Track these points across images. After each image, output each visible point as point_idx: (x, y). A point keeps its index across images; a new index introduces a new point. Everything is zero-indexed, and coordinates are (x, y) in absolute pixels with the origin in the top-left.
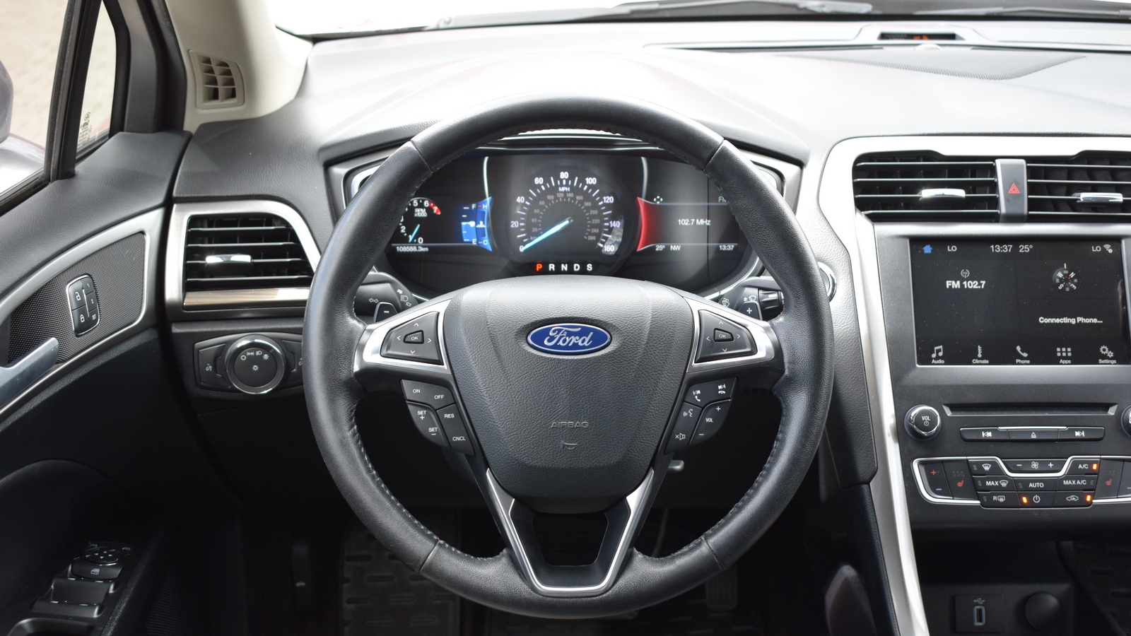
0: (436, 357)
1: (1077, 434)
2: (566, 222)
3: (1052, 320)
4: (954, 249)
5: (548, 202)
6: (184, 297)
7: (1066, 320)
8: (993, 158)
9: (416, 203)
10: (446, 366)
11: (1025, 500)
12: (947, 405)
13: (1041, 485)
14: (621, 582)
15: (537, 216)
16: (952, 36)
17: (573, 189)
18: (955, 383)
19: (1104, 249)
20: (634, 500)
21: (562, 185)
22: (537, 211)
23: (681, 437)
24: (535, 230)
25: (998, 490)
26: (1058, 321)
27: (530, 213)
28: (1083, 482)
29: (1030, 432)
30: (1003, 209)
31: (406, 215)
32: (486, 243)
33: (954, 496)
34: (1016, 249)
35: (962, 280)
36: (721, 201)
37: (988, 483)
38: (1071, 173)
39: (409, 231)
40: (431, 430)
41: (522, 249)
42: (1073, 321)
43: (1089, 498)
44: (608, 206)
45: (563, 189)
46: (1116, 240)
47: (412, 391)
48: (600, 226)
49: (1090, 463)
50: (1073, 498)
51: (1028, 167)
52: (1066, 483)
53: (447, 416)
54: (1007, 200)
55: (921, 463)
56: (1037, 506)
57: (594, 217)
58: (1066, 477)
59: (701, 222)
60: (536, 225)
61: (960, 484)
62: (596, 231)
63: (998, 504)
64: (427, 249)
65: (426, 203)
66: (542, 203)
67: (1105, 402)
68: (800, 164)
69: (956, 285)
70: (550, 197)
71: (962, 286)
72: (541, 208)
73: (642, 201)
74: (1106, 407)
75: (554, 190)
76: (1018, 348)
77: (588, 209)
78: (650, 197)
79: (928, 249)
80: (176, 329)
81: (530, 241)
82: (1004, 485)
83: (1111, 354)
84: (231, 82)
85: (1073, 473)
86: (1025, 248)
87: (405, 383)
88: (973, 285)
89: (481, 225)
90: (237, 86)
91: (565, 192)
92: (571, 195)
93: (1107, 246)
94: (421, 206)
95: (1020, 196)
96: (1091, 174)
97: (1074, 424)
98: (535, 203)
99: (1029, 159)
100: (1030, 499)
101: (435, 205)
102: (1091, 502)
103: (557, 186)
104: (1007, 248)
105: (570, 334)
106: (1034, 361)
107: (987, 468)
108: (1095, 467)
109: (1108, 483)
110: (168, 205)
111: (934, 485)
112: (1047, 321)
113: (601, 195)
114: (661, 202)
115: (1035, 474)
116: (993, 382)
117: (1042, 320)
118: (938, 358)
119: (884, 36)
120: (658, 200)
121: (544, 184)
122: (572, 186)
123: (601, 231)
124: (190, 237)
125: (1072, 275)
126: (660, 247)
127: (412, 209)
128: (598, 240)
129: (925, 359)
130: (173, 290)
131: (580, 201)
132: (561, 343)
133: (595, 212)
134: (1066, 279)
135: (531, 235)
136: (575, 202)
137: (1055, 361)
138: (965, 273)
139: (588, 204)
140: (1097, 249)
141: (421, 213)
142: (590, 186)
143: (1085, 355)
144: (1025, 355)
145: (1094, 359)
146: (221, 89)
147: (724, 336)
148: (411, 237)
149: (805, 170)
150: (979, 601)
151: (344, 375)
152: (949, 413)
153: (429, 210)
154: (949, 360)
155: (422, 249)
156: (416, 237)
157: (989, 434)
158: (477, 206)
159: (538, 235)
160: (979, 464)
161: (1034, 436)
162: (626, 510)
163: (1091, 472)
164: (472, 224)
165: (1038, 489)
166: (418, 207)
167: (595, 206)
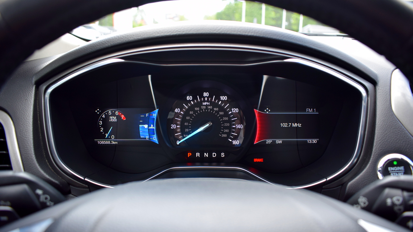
2: (207, 125)
5: (195, 112)
9: (110, 113)
15: (188, 121)
17: (212, 104)
21: (204, 101)
22: (188, 118)
24: (187, 130)
27: (184, 120)
31: (104, 120)
32: (155, 139)
36: (308, 111)
39: (106, 131)
41: (178, 143)
44: (235, 115)
45: (205, 103)
48: (230, 128)
57: (226, 122)
59: (295, 125)
60: (187, 127)
62: (227, 131)
64: (117, 143)
65: (117, 113)
66: (191, 113)
70: (196, 109)
72: (191, 116)
73: (256, 111)
75: (199, 104)
77: (222, 116)
78: (262, 109)
81: (184, 138)
89: (152, 127)
91: (206, 105)
92: (210, 107)
94: (113, 115)
98: (187, 113)
101: (122, 114)
103: (201, 102)
113: (230, 107)
114: (269, 112)
120: (267, 111)
121: (193, 100)
122: (211, 102)
123: (230, 131)
126: (269, 141)
127: (107, 116)
128: (228, 137)
131: (216, 111)
133: (226, 119)
135: (184, 133)
136: (213, 112)
139: (221, 113)
141: (113, 119)
142: (223, 102)
148: (107, 135)
149: (378, 88)
153: (118, 117)
155: (114, 143)
156: (110, 135)
158: (149, 115)
159: (189, 133)
164: (146, 126)
166: (111, 115)
167: (226, 114)
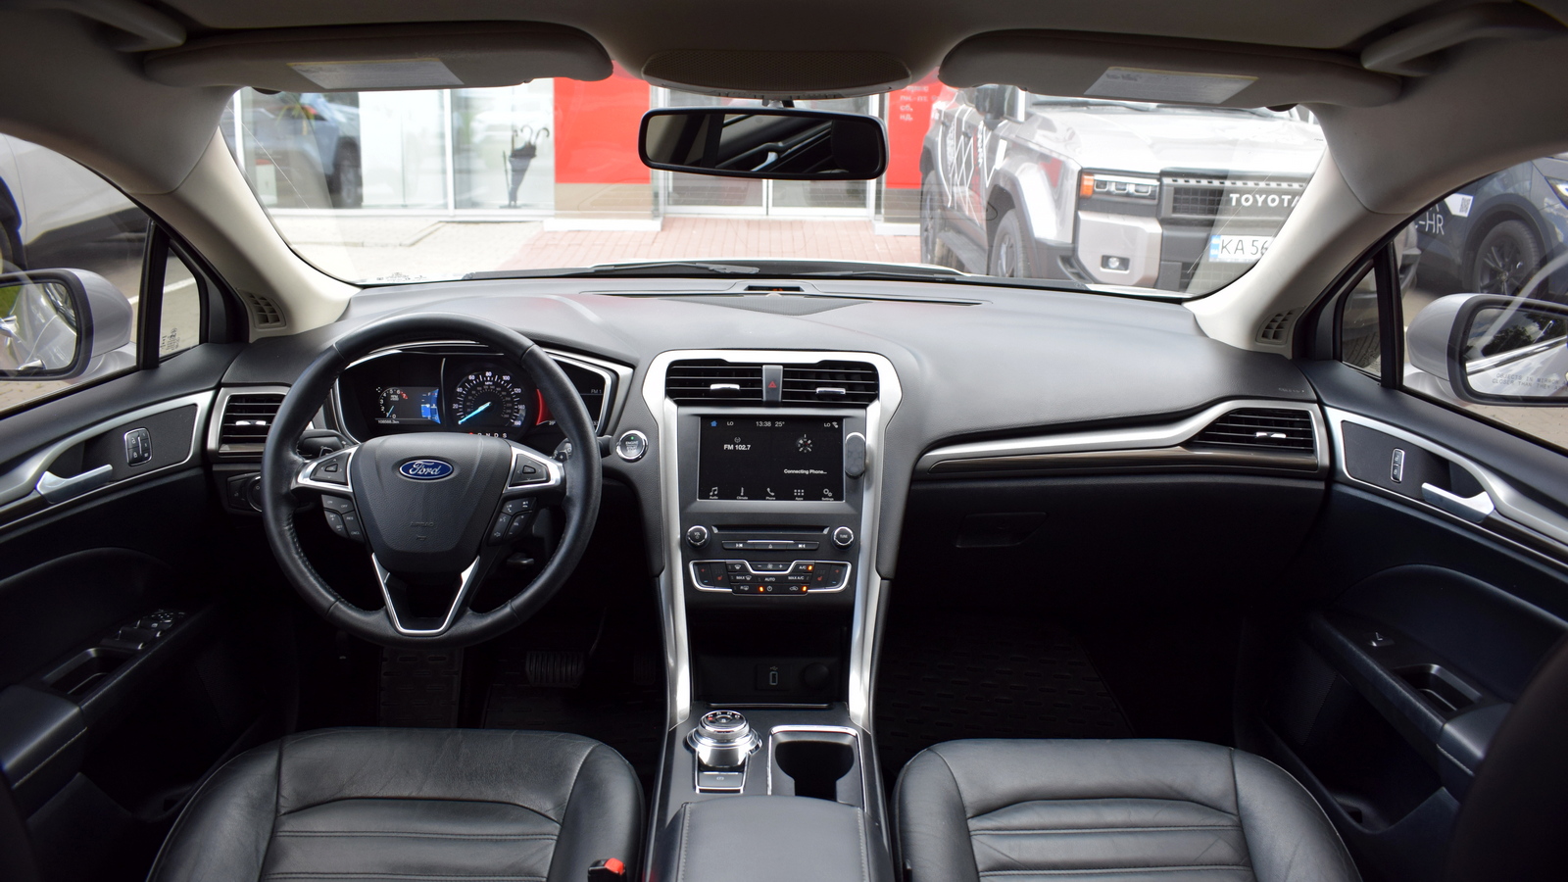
0: (343, 481)
1: (800, 546)
2: (488, 404)
3: (793, 472)
4: (732, 424)
5: (477, 391)
6: (220, 447)
7: (802, 472)
8: (761, 364)
9: (391, 392)
10: (350, 486)
11: (761, 589)
12: (715, 526)
13: (773, 579)
14: (453, 629)
15: (470, 401)
16: (797, 289)
17: (495, 383)
18: (721, 511)
19: (832, 425)
20: (466, 575)
21: (487, 381)
22: (470, 398)
23: (497, 534)
24: (469, 410)
25: (744, 582)
26: (797, 472)
27: (466, 400)
28: (802, 578)
29: (768, 544)
30: (765, 399)
31: (385, 399)
32: (437, 418)
33: (715, 586)
34: (773, 424)
35: (735, 444)
36: (593, 392)
37: (738, 578)
38: (819, 375)
39: (387, 410)
40: (338, 527)
41: (460, 422)
42: (807, 472)
43: (805, 589)
44: (517, 395)
45: (487, 383)
46: (839, 419)
47: (328, 502)
48: (512, 408)
49: (808, 566)
50: (794, 588)
51: (784, 371)
52: (790, 578)
53: (349, 518)
54: (767, 392)
55: (694, 564)
56: (770, 593)
57: (507, 402)
58: (790, 574)
60: (469, 407)
61: (720, 578)
62: (509, 411)
63: (744, 592)
64: (398, 422)
65: (398, 392)
66: (473, 392)
67: (820, 524)
68: (633, 367)
69: (731, 447)
70: (479, 388)
71: (735, 448)
72: (473, 395)
73: (540, 392)
74: (822, 528)
75: (482, 384)
76: (769, 490)
77: (504, 396)
79: (714, 424)
80: (216, 468)
81: (465, 417)
82: (748, 579)
83: (830, 494)
84: (273, 311)
85: (795, 571)
86: (779, 424)
87: (324, 497)
88: (742, 447)
89: (434, 407)
90: (278, 313)
91: (489, 385)
92: (493, 387)
93: (835, 423)
94: (395, 393)
95: (777, 389)
96: (833, 376)
97: (798, 540)
98: (469, 393)
99: (785, 365)
100: (765, 589)
101: (404, 393)
102: (806, 592)
103: (484, 382)
104: (768, 424)
105: (426, 467)
106: (778, 498)
107: (738, 568)
108: (810, 568)
109: (819, 579)
110: (217, 389)
111: (702, 579)
112: (790, 472)
113: (513, 387)
115: (770, 572)
116: (746, 511)
117: (786, 471)
118: (714, 495)
119: (750, 288)
121: (475, 380)
122: (493, 382)
123: (512, 412)
124: (229, 409)
125: (809, 442)
126: (552, 423)
127: (389, 395)
128: (510, 418)
129: (704, 495)
130: (212, 443)
131: (498, 391)
132: (420, 473)
133: (509, 399)
134: (805, 445)
135: (466, 413)
136: (494, 392)
137: (793, 498)
138: (737, 440)
139: (503, 393)
140: (828, 425)
141: (395, 398)
142: (505, 381)
143: (813, 494)
144: (773, 494)
145: (818, 497)
146: (269, 315)
147: (529, 470)
148: (388, 414)
149: (636, 372)
150: (774, 668)
151: (284, 490)
152: (716, 531)
153: (400, 396)
154: (721, 496)
155: (395, 422)
156: (391, 414)
157: (741, 545)
158: (431, 394)
159: (470, 413)
160: (733, 565)
161: (771, 547)
162: (460, 581)
163: (807, 571)
164: (428, 406)
165: (771, 582)
166: (393, 394)
167: (509, 395)
